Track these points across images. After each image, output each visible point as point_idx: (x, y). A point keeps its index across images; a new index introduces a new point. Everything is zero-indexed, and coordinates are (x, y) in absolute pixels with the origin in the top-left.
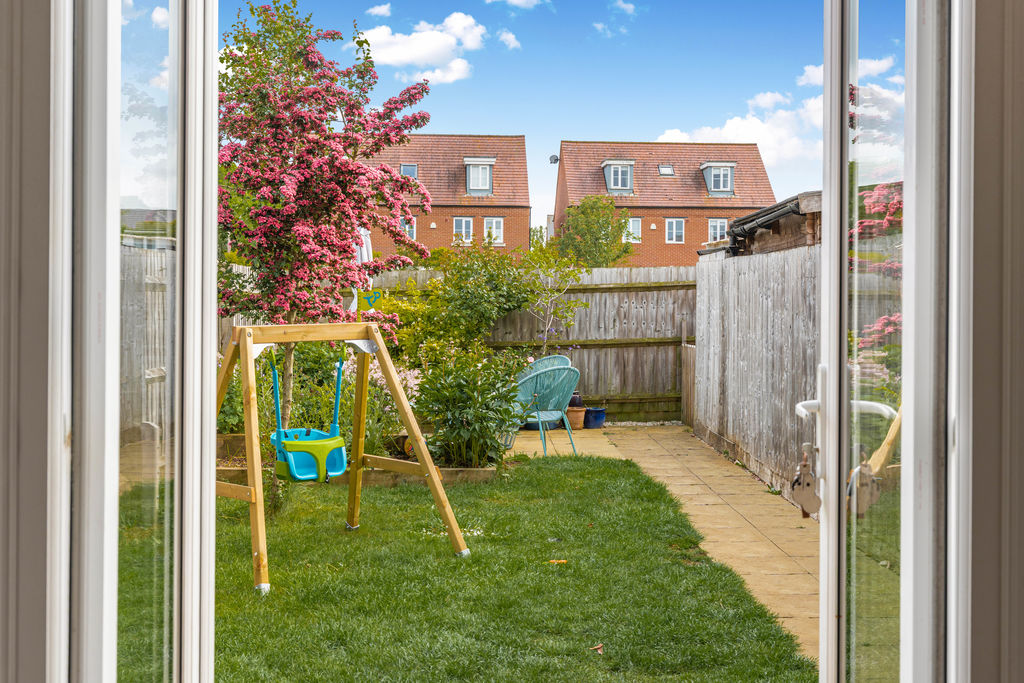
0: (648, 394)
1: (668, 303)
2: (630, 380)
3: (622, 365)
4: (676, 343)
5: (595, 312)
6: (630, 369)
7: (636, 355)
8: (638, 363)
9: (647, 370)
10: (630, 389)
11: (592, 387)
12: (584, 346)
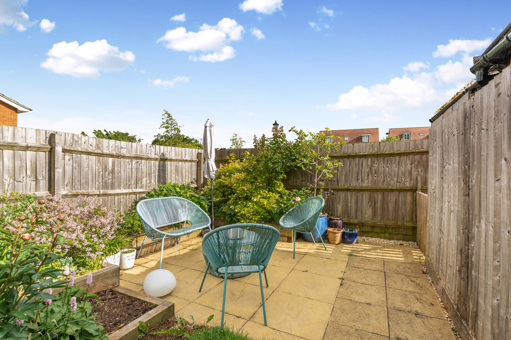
0: (391, 223)
1: (407, 164)
2: (379, 212)
3: (373, 203)
4: (414, 190)
5: (355, 169)
6: (379, 205)
7: (383, 197)
8: (384, 202)
9: (391, 207)
10: (379, 217)
11: (353, 214)
12: (348, 190)
